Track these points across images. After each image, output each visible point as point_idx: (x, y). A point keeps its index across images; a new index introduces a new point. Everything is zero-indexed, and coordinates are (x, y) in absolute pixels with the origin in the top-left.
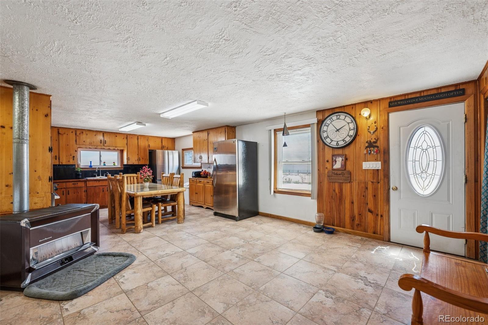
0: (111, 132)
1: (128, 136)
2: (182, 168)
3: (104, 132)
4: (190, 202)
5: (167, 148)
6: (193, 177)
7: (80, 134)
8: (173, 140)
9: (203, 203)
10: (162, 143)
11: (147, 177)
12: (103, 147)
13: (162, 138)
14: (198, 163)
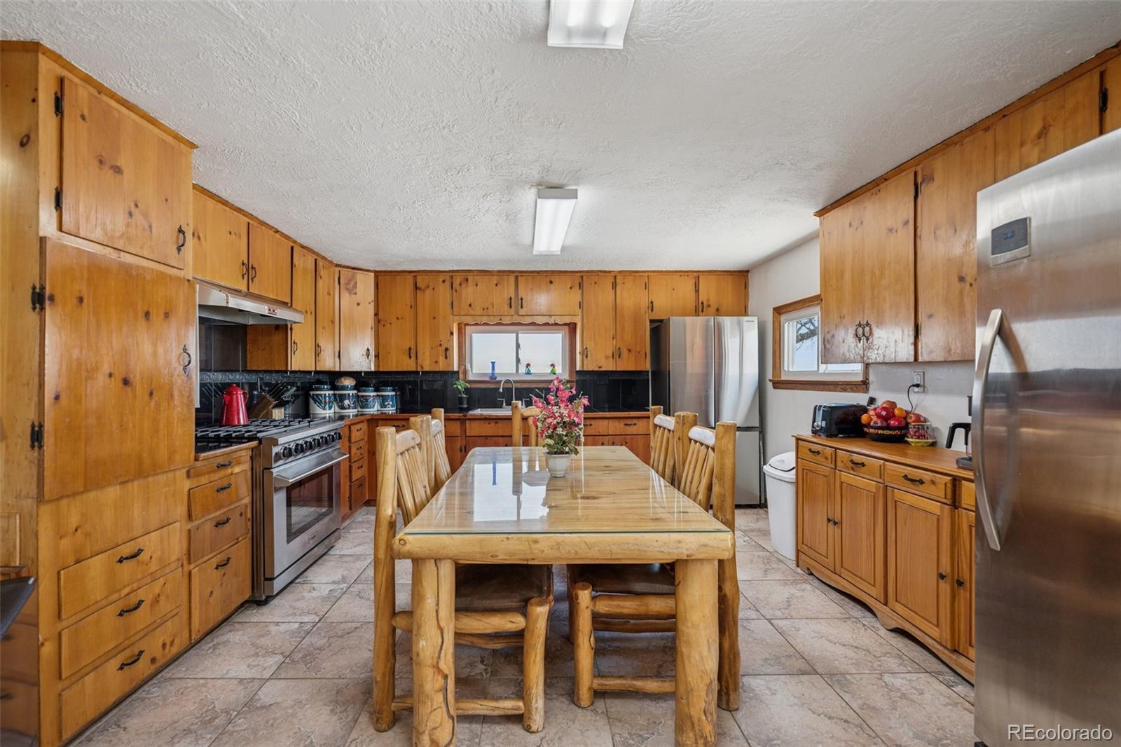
0: (538, 272)
1: (584, 278)
2: (774, 388)
3: (519, 272)
4: (798, 551)
5: (717, 310)
6: (815, 432)
7: (460, 284)
8: (741, 277)
9: (873, 591)
10: (697, 291)
11: (560, 431)
12: (516, 319)
13: (696, 274)
14: (845, 361)
